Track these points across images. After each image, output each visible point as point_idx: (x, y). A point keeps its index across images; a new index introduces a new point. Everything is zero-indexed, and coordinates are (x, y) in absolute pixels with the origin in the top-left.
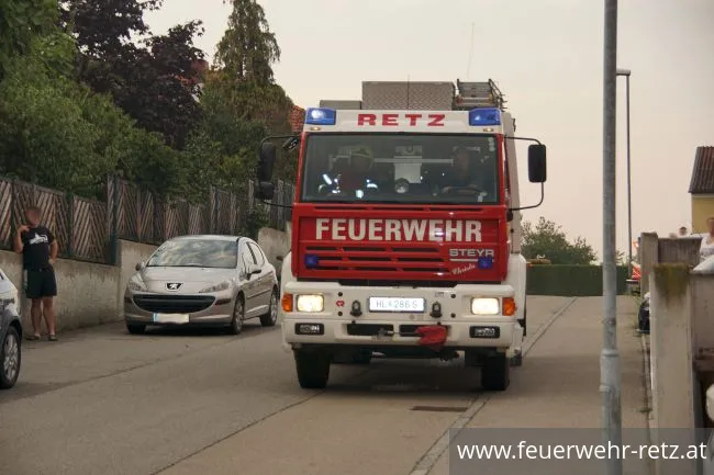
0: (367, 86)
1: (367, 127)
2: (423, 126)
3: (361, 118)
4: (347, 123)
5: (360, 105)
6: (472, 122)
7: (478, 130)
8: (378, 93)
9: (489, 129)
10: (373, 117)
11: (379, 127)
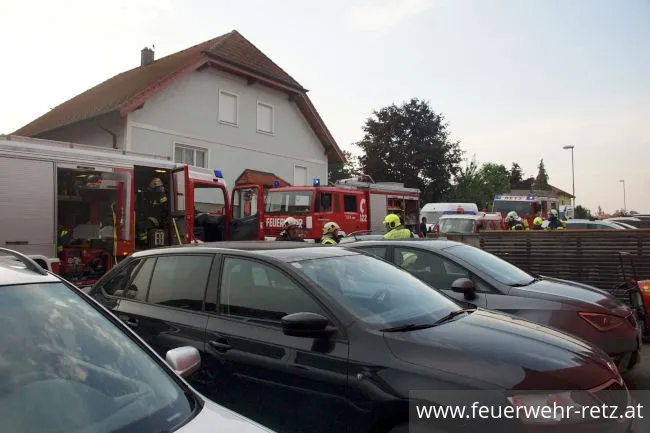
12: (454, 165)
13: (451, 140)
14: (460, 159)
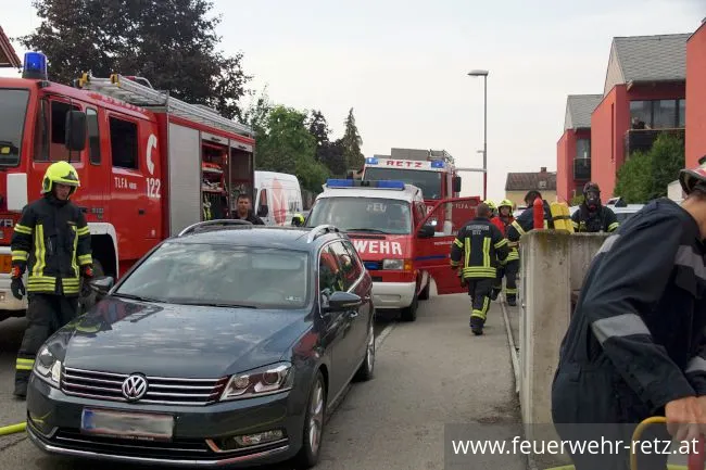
0: (393, 150)
1: (390, 166)
2: (413, 167)
3: (388, 163)
4: (382, 164)
5: (390, 157)
6: (432, 166)
7: (435, 169)
8: (398, 153)
9: (439, 170)
10: (393, 163)
11: (395, 166)
12: (229, 102)
13: (222, 50)
14: (241, 92)
